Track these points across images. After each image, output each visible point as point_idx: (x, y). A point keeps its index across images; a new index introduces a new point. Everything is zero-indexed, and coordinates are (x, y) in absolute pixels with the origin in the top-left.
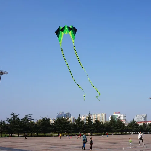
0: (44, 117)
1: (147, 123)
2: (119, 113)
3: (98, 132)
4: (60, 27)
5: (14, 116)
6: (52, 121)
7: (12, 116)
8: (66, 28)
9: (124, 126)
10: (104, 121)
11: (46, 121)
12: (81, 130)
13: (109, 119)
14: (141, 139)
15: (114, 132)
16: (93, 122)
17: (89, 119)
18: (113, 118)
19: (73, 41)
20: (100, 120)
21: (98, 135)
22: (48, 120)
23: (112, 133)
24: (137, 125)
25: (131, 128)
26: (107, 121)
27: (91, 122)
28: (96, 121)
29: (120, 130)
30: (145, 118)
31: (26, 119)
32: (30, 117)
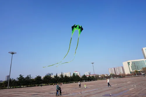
0: (38, 76)
1: (91, 76)
2: (77, 72)
3: (66, 82)
4: (75, 25)
5: (21, 76)
6: (42, 78)
7: (20, 76)
8: (78, 26)
9: (80, 78)
10: (69, 76)
11: (39, 78)
12: (58, 82)
13: (72, 75)
14: (80, 85)
15: (75, 81)
16: (64, 77)
17: (62, 76)
18: (74, 74)
19: (79, 35)
20: (67, 75)
21: (67, 83)
22: (40, 77)
23: (74, 82)
24: (86, 77)
25: (83, 79)
26: (71, 76)
27: (63, 77)
28: (66, 76)
29: (78, 80)
30: (90, 73)
31: (28, 77)
32: (30, 76)
